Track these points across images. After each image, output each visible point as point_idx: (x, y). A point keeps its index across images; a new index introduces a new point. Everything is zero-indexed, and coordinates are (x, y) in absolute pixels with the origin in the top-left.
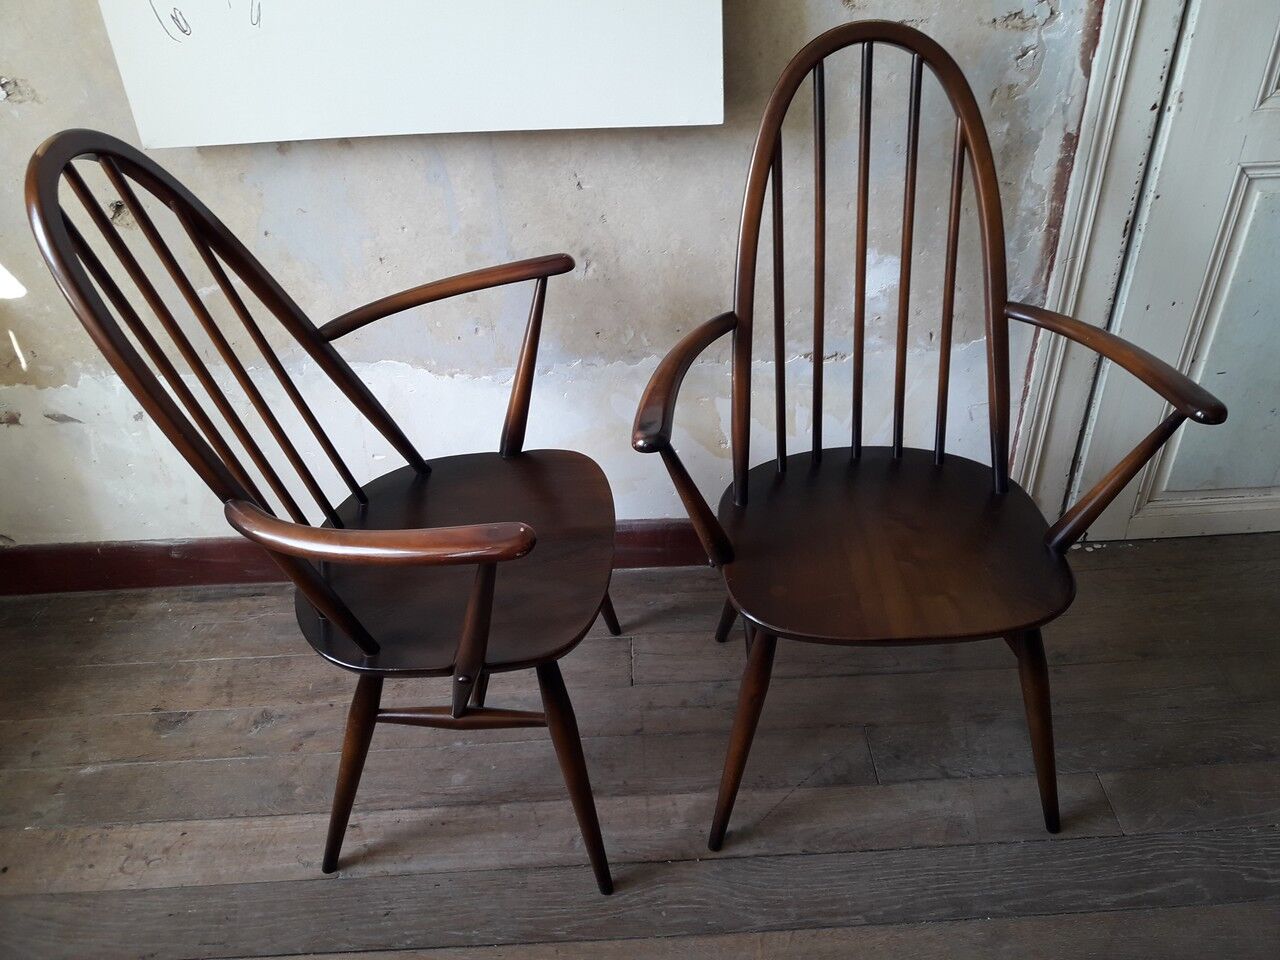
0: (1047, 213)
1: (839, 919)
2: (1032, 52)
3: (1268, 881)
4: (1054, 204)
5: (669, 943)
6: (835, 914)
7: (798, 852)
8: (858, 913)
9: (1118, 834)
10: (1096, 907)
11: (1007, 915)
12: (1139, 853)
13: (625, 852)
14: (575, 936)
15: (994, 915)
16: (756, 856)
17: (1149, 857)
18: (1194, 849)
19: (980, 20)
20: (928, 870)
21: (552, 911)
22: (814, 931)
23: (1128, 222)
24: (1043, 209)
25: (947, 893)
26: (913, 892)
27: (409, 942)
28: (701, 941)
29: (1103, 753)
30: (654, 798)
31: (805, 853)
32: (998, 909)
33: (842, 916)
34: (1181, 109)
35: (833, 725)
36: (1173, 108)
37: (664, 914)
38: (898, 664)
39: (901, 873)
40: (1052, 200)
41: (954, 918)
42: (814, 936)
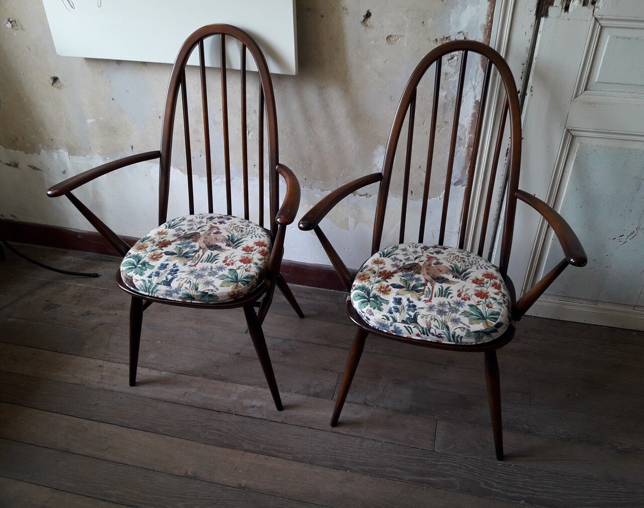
0: (467, 140)
1: (281, 454)
2: (456, 57)
3: (491, 489)
4: (471, 135)
5: (203, 446)
6: (280, 452)
7: (280, 421)
8: (290, 454)
9: (432, 450)
10: (401, 479)
11: (358, 472)
12: (437, 461)
13: (205, 403)
14: (165, 433)
15: (351, 471)
16: (261, 419)
17: (440, 464)
18: (464, 466)
19: (429, 39)
20: (333, 443)
21: (162, 421)
22: (267, 457)
23: (508, 149)
24: (465, 138)
25: (335, 455)
26: (320, 451)
27: (98, 418)
28: (217, 448)
29: (446, 411)
30: (229, 384)
31: (282, 422)
32: (354, 468)
33: (283, 453)
34: (532, 95)
35: (326, 370)
36: (528, 94)
37: (207, 433)
38: (372, 349)
39: (320, 441)
40: (470, 133)
41: (334, 467)
42: (266, 459)
